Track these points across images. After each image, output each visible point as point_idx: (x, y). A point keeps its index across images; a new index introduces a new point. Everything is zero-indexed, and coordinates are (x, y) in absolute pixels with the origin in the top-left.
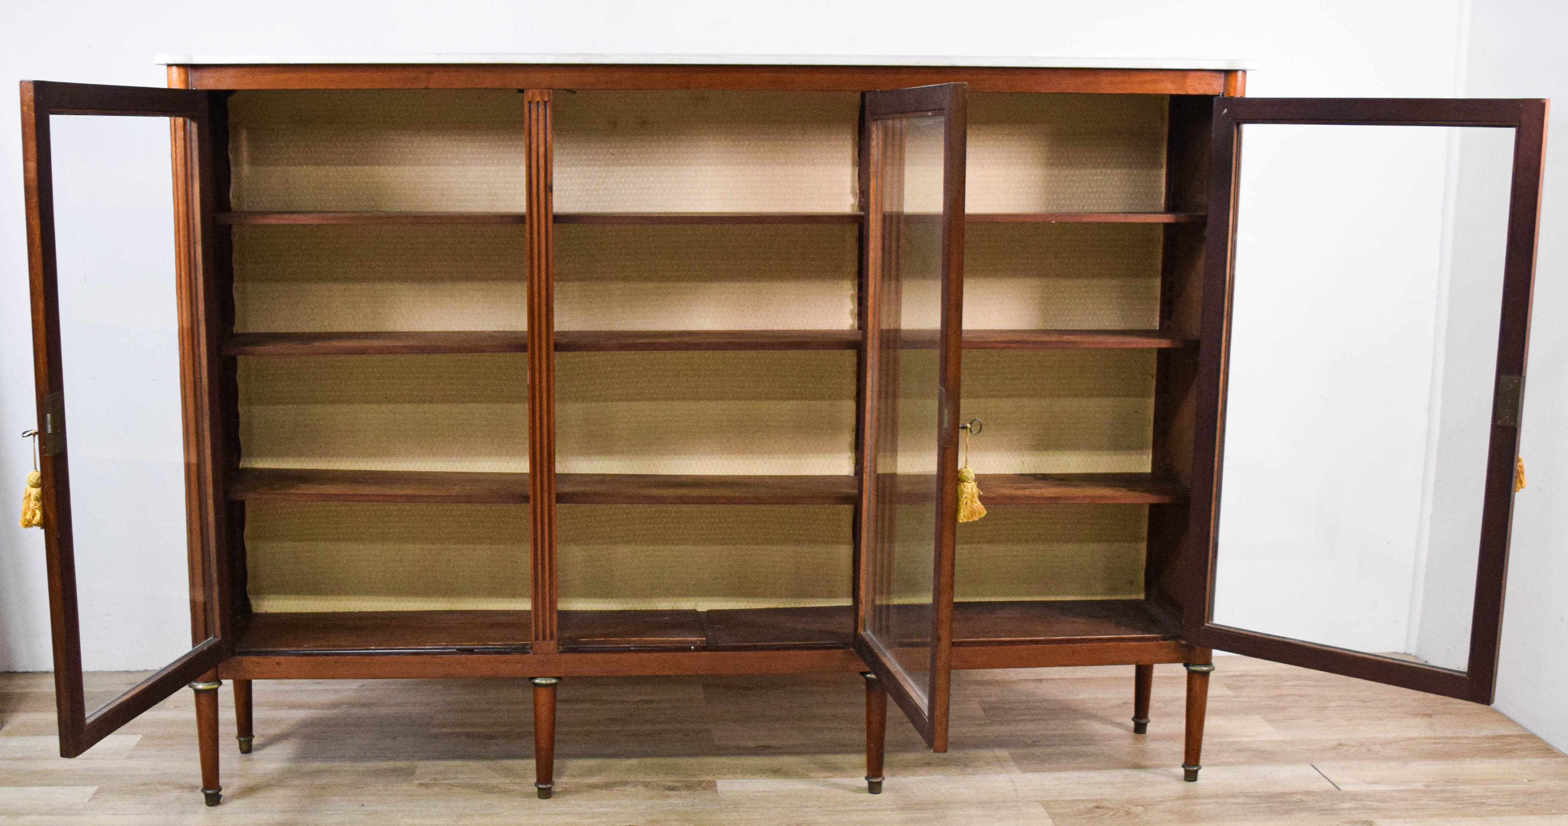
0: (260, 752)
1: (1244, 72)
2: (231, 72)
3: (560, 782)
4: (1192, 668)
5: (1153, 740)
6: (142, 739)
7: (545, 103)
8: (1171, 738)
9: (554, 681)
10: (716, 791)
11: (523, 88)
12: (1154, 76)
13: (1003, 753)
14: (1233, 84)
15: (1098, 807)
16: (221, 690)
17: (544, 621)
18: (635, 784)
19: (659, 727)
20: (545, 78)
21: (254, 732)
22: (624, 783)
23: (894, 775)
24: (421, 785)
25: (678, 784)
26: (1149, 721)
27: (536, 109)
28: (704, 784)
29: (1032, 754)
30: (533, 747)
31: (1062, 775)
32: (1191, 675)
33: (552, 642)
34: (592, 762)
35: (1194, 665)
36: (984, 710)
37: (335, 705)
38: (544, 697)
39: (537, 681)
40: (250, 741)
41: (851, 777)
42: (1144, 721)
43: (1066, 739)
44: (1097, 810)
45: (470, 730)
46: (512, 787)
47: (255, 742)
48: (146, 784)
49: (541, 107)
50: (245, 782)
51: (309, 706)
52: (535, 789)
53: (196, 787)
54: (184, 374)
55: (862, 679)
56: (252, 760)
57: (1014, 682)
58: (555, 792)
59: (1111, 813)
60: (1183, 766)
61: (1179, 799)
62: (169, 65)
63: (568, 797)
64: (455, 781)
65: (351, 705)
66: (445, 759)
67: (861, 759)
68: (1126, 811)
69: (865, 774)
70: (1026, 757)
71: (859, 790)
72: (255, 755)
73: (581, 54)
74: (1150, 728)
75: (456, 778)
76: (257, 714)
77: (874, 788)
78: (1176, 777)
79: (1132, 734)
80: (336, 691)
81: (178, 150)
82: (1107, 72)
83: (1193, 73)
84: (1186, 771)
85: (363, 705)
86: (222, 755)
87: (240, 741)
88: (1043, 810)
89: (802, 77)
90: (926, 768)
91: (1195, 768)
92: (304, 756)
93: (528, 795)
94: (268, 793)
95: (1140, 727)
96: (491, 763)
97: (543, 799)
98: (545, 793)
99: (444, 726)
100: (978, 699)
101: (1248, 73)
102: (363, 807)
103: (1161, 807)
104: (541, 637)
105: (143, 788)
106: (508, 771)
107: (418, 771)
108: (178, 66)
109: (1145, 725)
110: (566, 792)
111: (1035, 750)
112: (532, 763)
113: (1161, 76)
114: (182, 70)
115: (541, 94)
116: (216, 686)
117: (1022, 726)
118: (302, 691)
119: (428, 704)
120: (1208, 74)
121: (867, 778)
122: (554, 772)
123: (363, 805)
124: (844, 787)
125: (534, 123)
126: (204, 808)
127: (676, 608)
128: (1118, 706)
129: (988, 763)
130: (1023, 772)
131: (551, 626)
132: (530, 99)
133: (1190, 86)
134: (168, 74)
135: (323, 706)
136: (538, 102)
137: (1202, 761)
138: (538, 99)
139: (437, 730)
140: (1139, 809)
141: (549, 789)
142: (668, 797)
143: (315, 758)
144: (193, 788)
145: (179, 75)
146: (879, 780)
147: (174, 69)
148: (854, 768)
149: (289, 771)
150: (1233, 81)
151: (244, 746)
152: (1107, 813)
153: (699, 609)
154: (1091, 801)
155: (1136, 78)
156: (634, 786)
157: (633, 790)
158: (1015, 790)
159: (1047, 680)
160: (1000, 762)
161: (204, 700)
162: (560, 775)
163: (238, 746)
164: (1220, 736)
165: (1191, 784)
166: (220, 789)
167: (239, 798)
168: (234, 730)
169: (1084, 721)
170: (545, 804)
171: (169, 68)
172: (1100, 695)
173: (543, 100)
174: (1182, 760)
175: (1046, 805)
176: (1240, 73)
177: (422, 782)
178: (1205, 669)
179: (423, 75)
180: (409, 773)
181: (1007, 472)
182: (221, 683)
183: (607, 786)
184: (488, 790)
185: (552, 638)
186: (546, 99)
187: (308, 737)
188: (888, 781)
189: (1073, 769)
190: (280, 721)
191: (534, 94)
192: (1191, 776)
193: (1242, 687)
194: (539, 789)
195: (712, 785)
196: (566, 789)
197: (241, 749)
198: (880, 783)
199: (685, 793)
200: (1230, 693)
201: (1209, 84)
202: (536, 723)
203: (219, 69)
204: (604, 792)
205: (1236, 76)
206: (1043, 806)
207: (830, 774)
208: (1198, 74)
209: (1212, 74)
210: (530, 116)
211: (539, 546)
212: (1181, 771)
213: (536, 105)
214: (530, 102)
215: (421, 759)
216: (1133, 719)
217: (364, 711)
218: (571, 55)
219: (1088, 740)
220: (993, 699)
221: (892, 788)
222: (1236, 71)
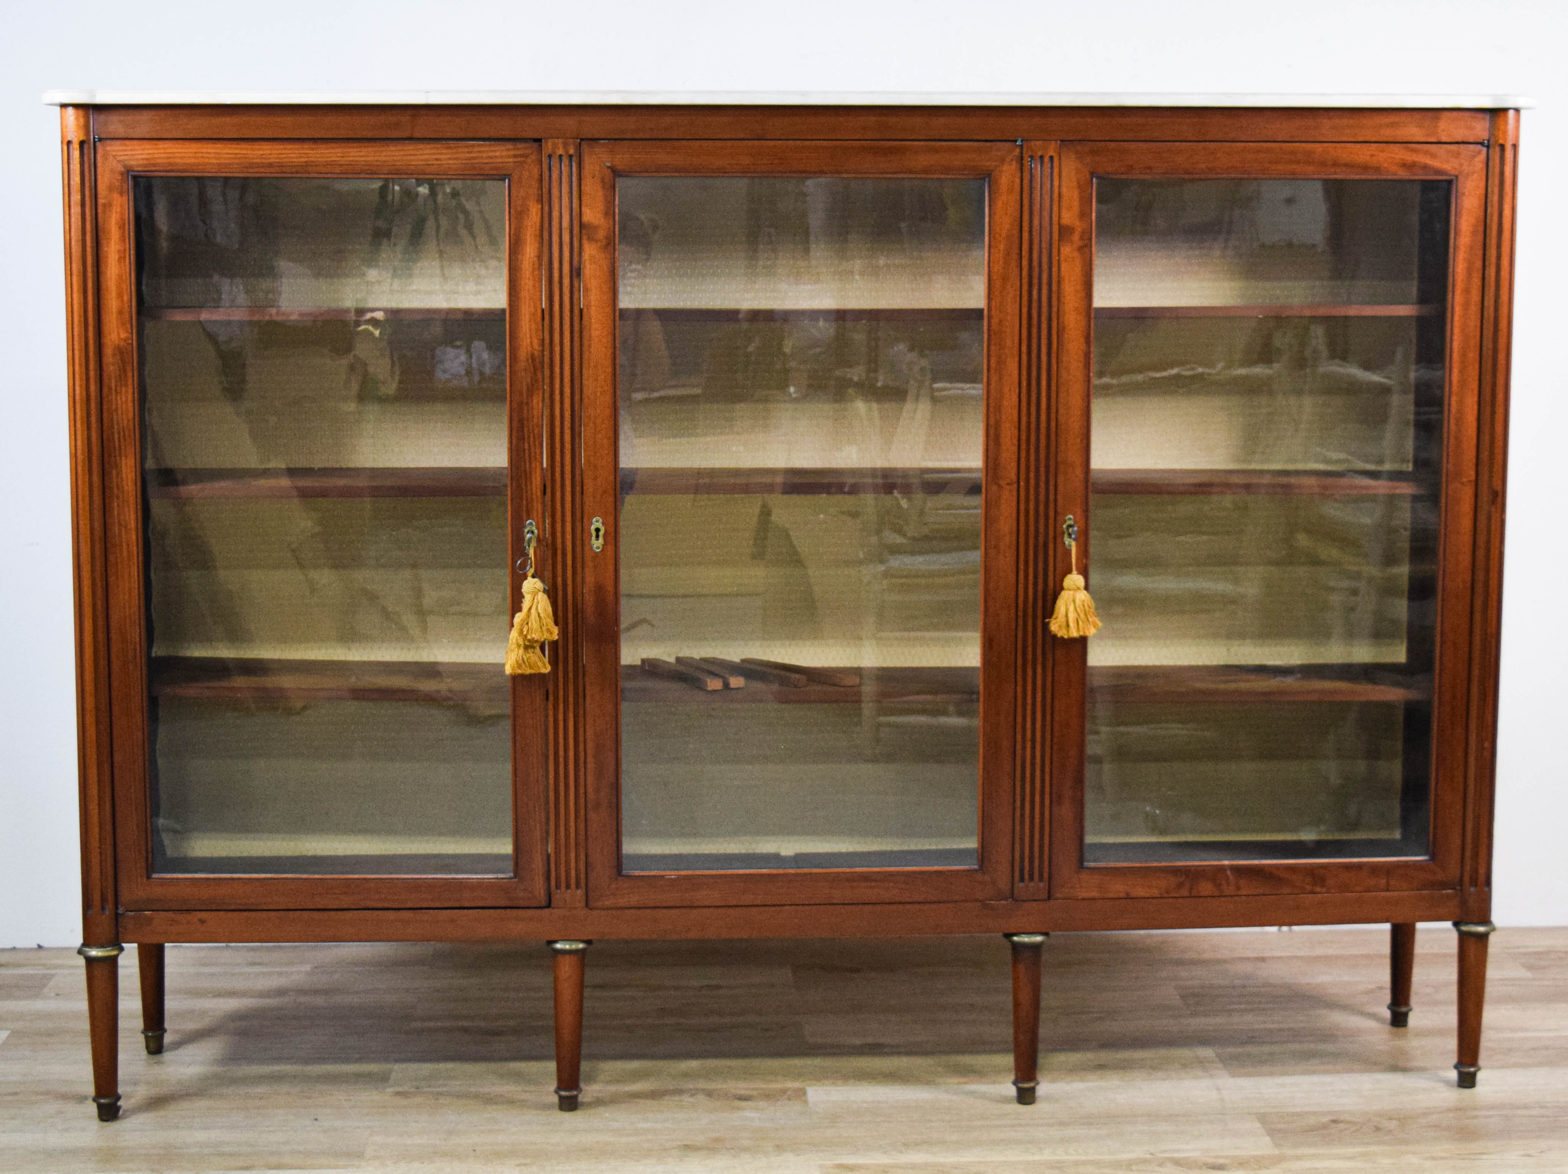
0: (173, 1053)
1: (1517, 110)
2: (146, 116)
3: (589, 1091)
4: (1464, 928)
5: (1417, 1035)
6: (9, 1037)
7: (571, 156)
8: (1440, 1032)
9: (581, 946)
10: (806, 1102)
11: (539, 137)
12: (1393, 118)
13: (1208, 1052)
14: (1502, 127)
15: (1334, 1121)
16: (121, 961)
17: (567, 863)
18: (694, 1093)
19: (727, 1020)
20: (570, 122)
21: (167, 1025)
22: (679, 1092)
23: (1053, 1081)
24: (398, 1094)
25: (755, 1093)
26: (1411, 1010)
27: (558, 165)
28: (789, 1093)
29: (1249, 1055)
30: (553, 1045)
31: (1287, 1080)
32: (1463, 938)
33: (579, 892)
34: (635, 1065)
35: (1467, 923)
36: (1182, 997)
37: (280, 992)
38: (567, 969)
39: (559, 946)
40: (160, 1038)
41: (994, 1083)
42: (1403, 1009)
43: (1295, 1035)
44: (1334, 1125)
45: (465, 1024)
46: (523, 1096)
47: (168, 1038)
48: (15, 1094)
49: (565, 161)
50: (154, 1091)
51: (243, 994)
52: (555, 1099)
53: (85, 1098)
54: (78, 523)
55: (1005, 941)
56: (162, 1063)
57: (1225, 961)
58: (583, 1104)
59: (1354, 1128)
60: (1456, 1067)
61: (1449, 1110)
62: (64, 106)
63: (601, 1110)
64: (445, 1089)
65: (301, 992)
66: (430, 1060)
67: (1008, 1060)
68: (1375, 1126)
69: (1012, 1077)
70: (1236, 1057)
71: (1005, 1100)
72: (167, 1056)
73: (618, 92)
74: (1414, 1020)
75: (445, 1086)
76: (171, 1004)
77: (1026, 1096)
78: (1447, 1083)
79: (1388, 1027)
80: (280, 974)
81: (73, 220)
82: (1332, 114)
83: (1448, 114)
84: (1461, 1074)
85: (316, 992)
86: (122, 1057)
87: (146, 1037)
88: (1258, 1125)
89: (918, 121)
90: (1099, 1072)
91: (1472, 1069)
92: (234, 1057)
93: (546, 1107)
94: (185, 1104)
95: (1399, 1019)
96: (493, 1066)
97: (565, 1111)
98: (569, 1104)
99: (430, 1019)
100: (1173, 984)
101: (1522, 112)
102: (316, 1123)
103: (1423, 1121)
104: (563, 885)
105: (10, 1098)
106: (518, 1077)
107: (393, 1075)
108: (76, 106)
109: (1405, 1015)
110: (599, 1102)
111: (1250, 1049)
112: (552, 1066)
113: (1402, 117)
114: (81, 112)
115: (565, 145)
116: (114, 953)
117: (1236, 1019)
118: (233, 975)
119: (407, 990)
120: (1468, 114)
121: (1015, 1083)
122: (582, 1077)
123: (316, 1120)
124: (983, 1096)
125: (555, 184)
126: (95, 1124)
127: (751, 851)
128: (1372, 991)
129: (1184, 1066)
130: (1234, 1077)
131: (577, 870)
132: (550, 151)
133: (1443, 131)
134: (62, 117)
135: (262, 995)
136: (560, 156)
137: (1482, 1061)
138: (561, 151)
139: (417, 1025)
140: (1393, 1124)
141: (576, 1097)
142: (739, 1109)
143: (250, 1060)
144: (81, 1099)
145: (77, 119)
146: (1031, 1085)
147: (70, 110)
148: (998, 1071)
149: (216, 1076)
150: (1502, 123)
151: (152, 1045)
152: (1346, 1129)
153: (784, 853)
154: (1323, 1114)
155: (1367, 121)
156: (692, 1095)
157: (692, 1100)
158: (1222, 1100)
159: (1273, 958)
160: (1202, 1064)
161: (98, 972)
162: (591, 1079)
163: (144, 1045)
164: (1512, 1030)
165: (1467, 1092)
166: (119, 1098)
167: (145, 1111)
168: (140, 1024)
169: (1324, 1012)
170: (567, 1116)
171: (64, 110)
172: (1346, 978)
173: (567, 152)
174: (1454, 1059)
175: (1263, 1118)
176: (1511, 113)
177: (400, 1089)
178: (1481, 929)
179: (405, 118)
180: (383, 1079)
181: (1208, 663)
182: (122, 949)
183: (653, 1095)
184: (489, 1100)
185: (578, 886)
186: (571, 152)
187: (243, 1033)
188: (1044, 1088)
189: (1303, 1073)
190: (203, 1013)
191: (555, 146)
192: (1467, 1080)
193: (1544, 968)
194: (561, 1098)
195: (801, 1094)
196: (598, 1098)
197: (147, 1047)
198: (1032, 1090)
199: (762, 1104)
200: (1529, 975)
201: (1470, 128)
202: (556, 1016)
203: (130, 111)
204: (649, 1102)
205: (1506, 117)
206: (1259, 1119)
207: (966, 1080)
208: (1455, 114)
209: (1473, 114)
210: (550, 176)
211: (561, 760)
212: (1453, 1075)
213: (558, 160)
214: (550, 156)
215: (397, 1061)
216: (1389, 1008)
217: (320, 1001)
218: (605, 93)
219: (1327, 1036)
220: (1196, 983)
221: (1049, 1098)
222: (1505, 110)
